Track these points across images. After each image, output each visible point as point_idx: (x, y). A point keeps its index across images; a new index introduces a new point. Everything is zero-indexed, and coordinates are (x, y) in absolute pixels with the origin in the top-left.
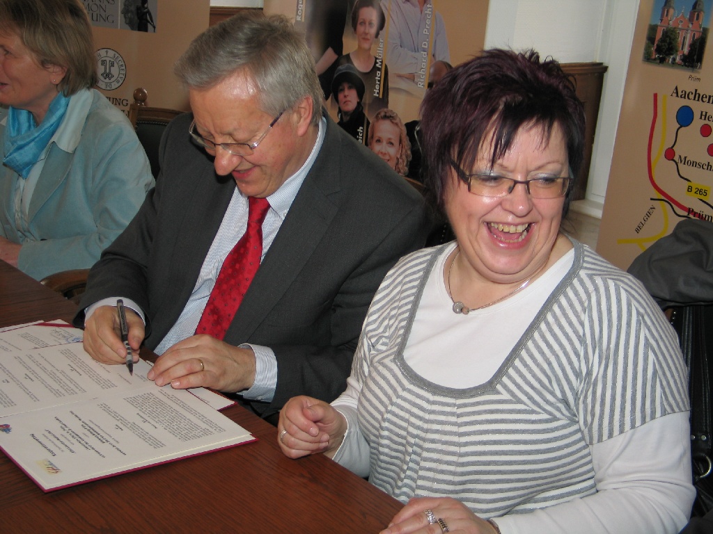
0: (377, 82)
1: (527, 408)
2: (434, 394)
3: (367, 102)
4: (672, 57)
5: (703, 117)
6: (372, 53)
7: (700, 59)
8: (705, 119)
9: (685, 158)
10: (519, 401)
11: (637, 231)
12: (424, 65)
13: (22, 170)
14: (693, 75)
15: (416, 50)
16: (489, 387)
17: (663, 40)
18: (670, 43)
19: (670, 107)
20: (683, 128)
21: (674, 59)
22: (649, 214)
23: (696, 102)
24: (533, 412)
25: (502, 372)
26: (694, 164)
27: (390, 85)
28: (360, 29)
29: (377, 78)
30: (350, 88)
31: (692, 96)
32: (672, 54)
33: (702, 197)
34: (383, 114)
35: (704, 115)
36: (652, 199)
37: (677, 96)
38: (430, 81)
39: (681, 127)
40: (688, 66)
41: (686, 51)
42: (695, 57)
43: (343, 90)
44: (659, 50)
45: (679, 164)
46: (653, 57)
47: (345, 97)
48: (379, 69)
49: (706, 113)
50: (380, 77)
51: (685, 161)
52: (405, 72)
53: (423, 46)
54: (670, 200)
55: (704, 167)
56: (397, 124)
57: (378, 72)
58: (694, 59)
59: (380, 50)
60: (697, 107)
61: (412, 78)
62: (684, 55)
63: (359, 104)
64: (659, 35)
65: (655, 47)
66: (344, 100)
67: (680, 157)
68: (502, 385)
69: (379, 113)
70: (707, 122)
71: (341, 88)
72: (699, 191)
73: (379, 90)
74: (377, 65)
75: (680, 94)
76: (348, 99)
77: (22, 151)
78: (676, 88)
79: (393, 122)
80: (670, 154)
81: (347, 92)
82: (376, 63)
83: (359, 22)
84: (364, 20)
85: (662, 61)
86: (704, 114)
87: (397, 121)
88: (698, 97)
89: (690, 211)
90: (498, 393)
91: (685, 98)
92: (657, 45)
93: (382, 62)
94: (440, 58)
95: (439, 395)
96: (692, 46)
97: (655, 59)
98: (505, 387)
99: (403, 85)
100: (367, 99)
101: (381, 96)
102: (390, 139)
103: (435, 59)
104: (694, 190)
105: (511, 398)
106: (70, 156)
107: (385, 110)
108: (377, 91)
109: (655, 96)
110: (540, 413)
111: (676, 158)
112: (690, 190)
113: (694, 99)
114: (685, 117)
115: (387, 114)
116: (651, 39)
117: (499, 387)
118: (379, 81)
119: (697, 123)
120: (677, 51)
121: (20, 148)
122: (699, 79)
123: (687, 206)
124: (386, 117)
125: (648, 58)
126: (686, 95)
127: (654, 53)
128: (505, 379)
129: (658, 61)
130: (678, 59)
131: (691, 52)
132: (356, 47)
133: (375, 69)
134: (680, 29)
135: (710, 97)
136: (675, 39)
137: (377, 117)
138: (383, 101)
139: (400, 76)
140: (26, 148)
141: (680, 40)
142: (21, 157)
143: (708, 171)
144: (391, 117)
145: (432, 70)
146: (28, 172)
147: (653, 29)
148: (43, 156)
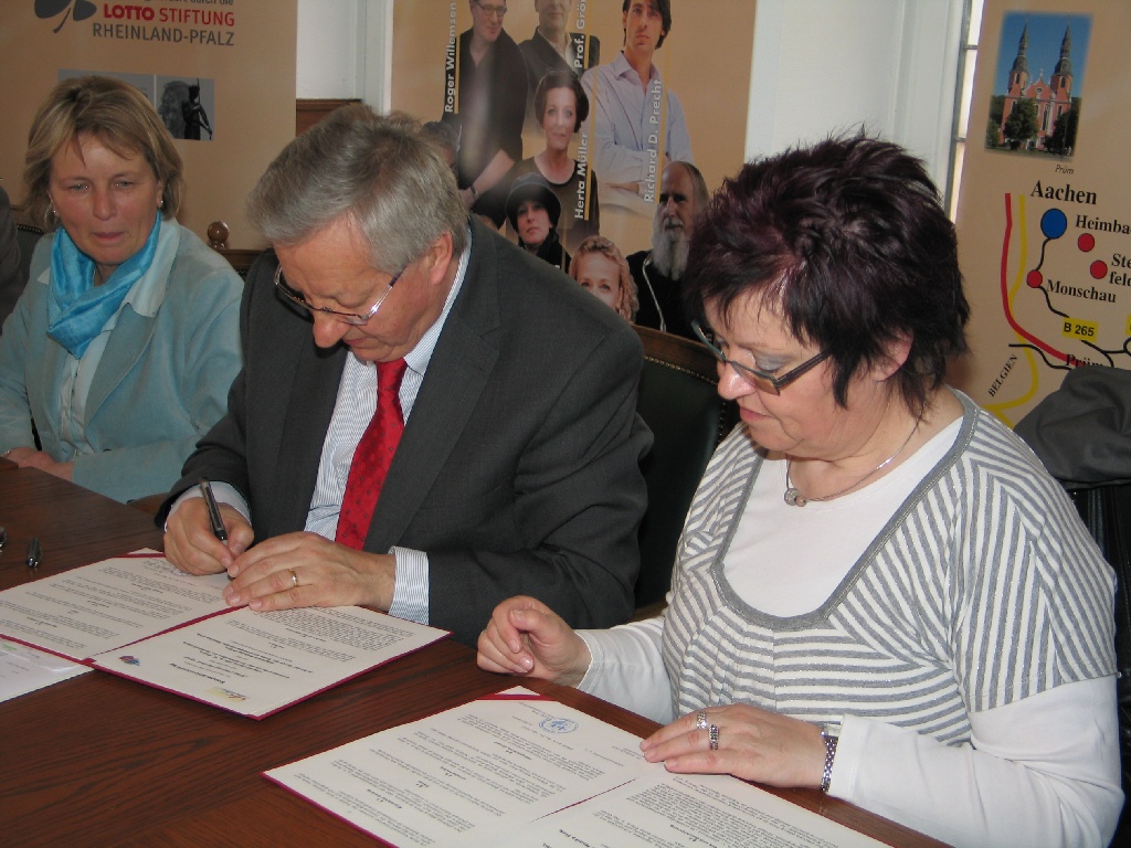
0: (580, 198)
1: (872, 651)
2: (750, 621)
3: (565, 227)
4: (1029, 140)
5: (1081, 224)
6: (571, 155)
7: (1071, 142)
8: (1084, 226)
9: (1058, 283)
10: (861, 641)
11: (992, 393)
12: (653, 169)
13: (76, 345)
14: (1062, 164)
15: (639, 147)
16: (820, 616)
17: (1013, 117)
18: (1025, 121)
19: (1031, 212)
20: (1052, 241)
21: (1032, 144)
22: (1008, 367)
23: (1069, 202)
24: (879, 656)
25: (838, 596)
26: (1072, 291)
27: (601, 200)
28: (550, 120)
29: (579, 192)
30: (536, 208)
31: (1062, 195)
32: (1029, 137)
33: (1086, 338)
34: (591, 244)
35: (1082, 221)
36: (1011, 346)
37: (1041, 195)
38: (662, 192)
39: (1049, 239)
40: (1054, 153)
41: (1049, 131)
42: (1064, 140)
43: (525, 212)
44: (1008, 132)
45: (1049, 294)
46: (1001, 142)
47: (529, 221)
48: (582, 178)
49: (1085, 217)
50: (585, 190)
51: (1059, 288)
52: (623, 180)
53: (650, 141)
54: (1039, 346)
55: (1088, 295)
56: (614, 258)
57: (581, 183)
58: (1062, 140)
59: (583, 151)
60: (1071, 210)
61: (634, 189)
62: (1046, 137)
63: (552, 231)
64: (1007, 111)
65: (1003, 127)
66: (528, 227)
67: (1050, 281)
68: (837, 616)
69: (586, 244)
70: (1087, 231)
71: (521, 209)
72: (1082, 330)
73: (583, 209)
74: (579, 172)
75: (1044, 192)
76: (535, 224)
77: (82, 317)
78: (1039, 185)
79: (607, 256)
80: (1034, 279)
81: (531, 215)
82: (577, 169)
83: (547, 110)
84: (554, 106)
85: (1014, 147)
86: (1082, 219)
87: (614, 253)
88: (1071, 195)
89: (1069, 359)
90: (831, 627)
91: (1052, 197)
92: (1006, 125)
93: (586, 168)
94: (677, 157)
95: (755, 624)
96: (1057, 124)
97: (1004, 145)
98: (841, 619)
99: (621, 199)
100: (564, 223)
101: (587, 218)
102: (603, 280)
103: (670, 160)
104: (1074, 329)
105: (848, 635)
106: (148, 322)
107: (595, 237)
108: (581, 211)
109: (1008, 197)
110: (889, 658)
111: (1045, 284)
112: (1067, 327)
113: (1066, 199)
114: (1053, 225)
115: (598, 245)
116: (996, 117)
117: (832, 619)
118: (584, 195)
119: (1073, 233)
120: (1036, 132)
121: (80, 311)
122: (1071, 171)
123: (1065, 351)
124: (595, 249)
125: (993, 144)
126: (1053, 194)
127: (1002, 136)
128: (842, 608)
129: (1009, 148)
130: (1038, 144)
131: (1056, 133)
132: (544, 148)
133: (575, 178)
134: (1039, 101)
135: (1089, 194)
136: (1033, 114)
137: (582, 249)
138: (591, 225)
139: (616, 187)
140: (89, 313)
141: (1039, 115)
142: (77, 326)
143: (1094, 300)
144: (603, 247)
145: (665, 176)
146: (84, 349)
147: (998, 103)
148: (111, 324)
